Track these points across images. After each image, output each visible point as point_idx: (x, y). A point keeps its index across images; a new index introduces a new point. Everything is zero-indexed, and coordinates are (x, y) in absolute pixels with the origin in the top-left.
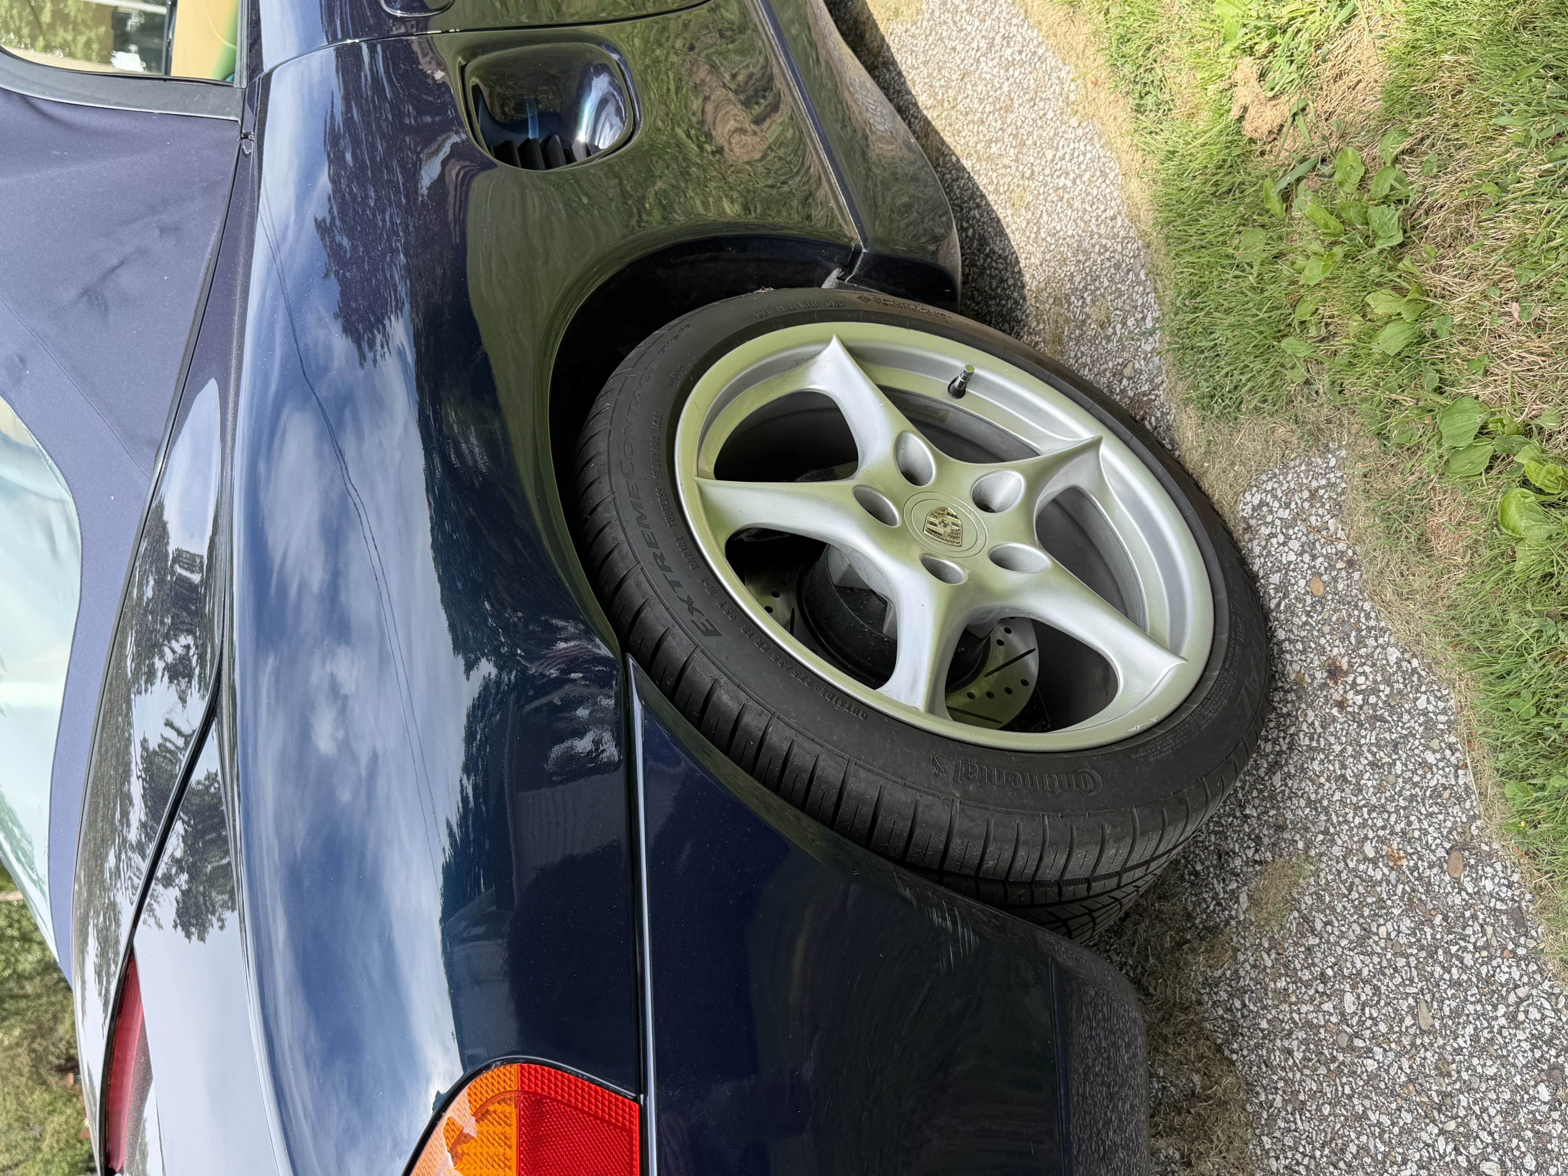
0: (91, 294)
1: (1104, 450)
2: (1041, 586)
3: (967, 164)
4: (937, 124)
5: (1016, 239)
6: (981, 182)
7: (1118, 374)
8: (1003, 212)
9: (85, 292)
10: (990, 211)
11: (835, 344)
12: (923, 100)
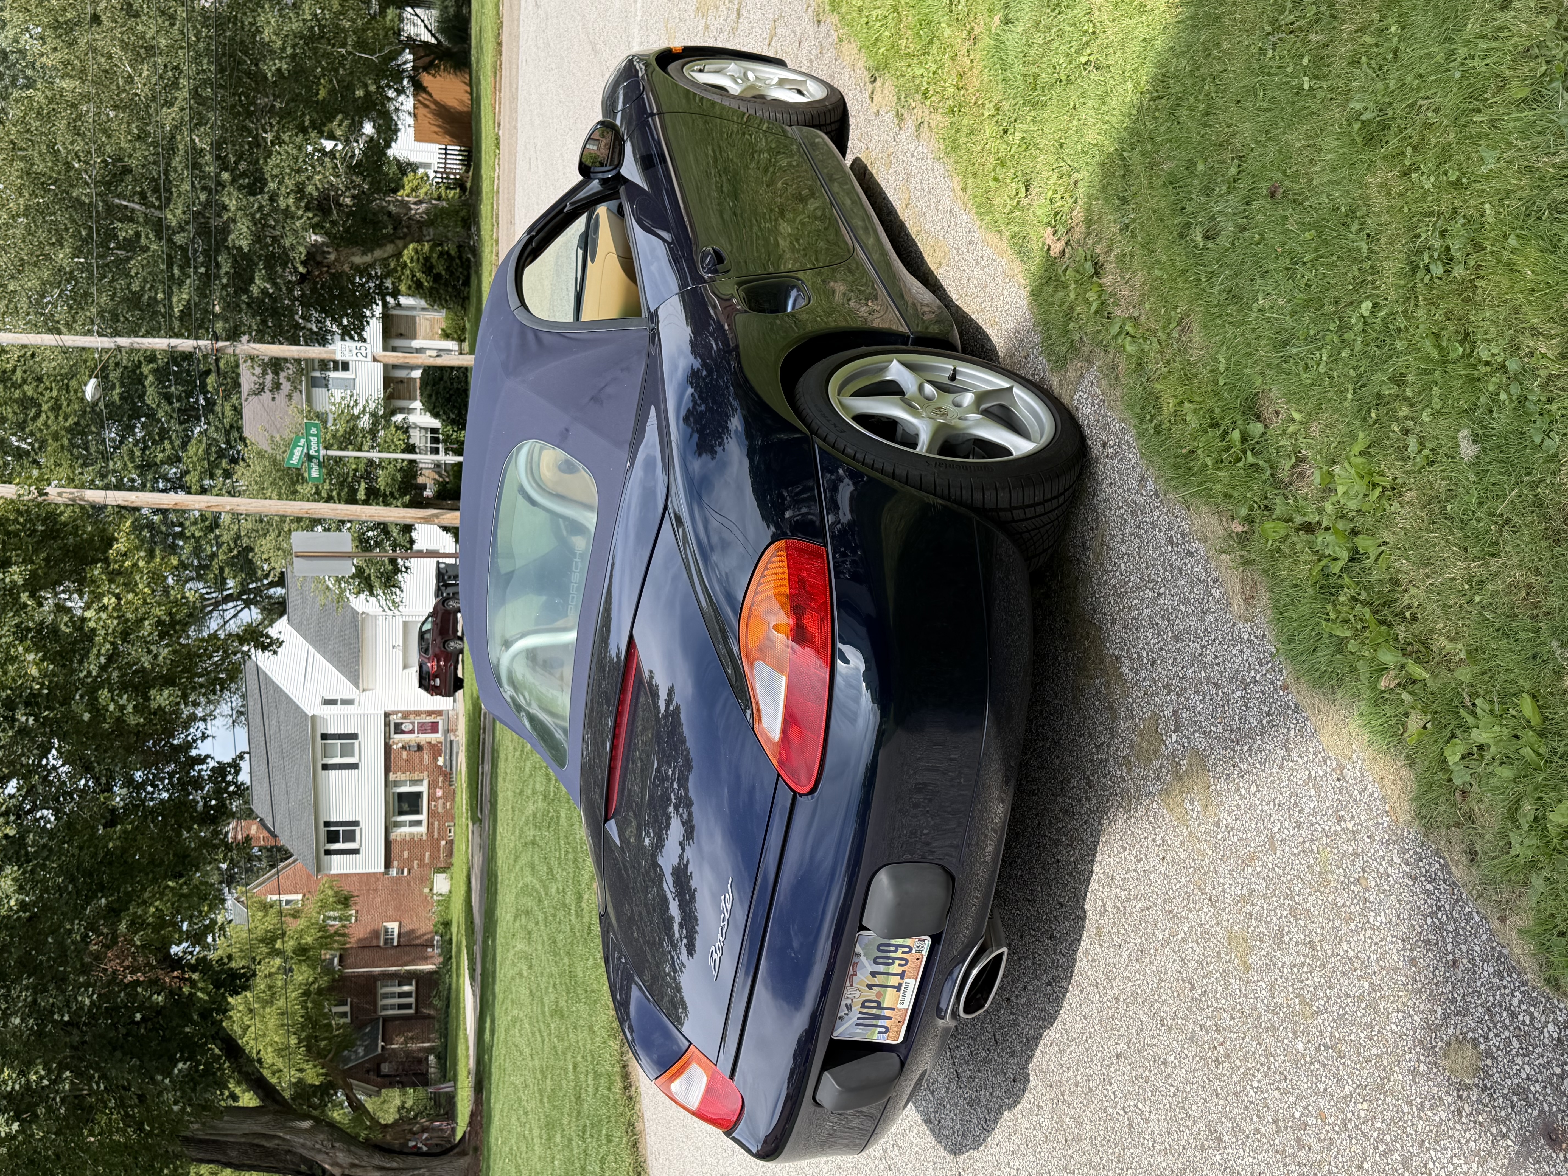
0: (595, 399)
1: (1015, 390)
2: (978, 424)
3: (973, 317)
4: (961, 306)
5: (994, 339)
6: (979, 322)
7: (1033, 375)
8: (988, 331)
9: (592, 398)
10: (984, 332)
11: (895, 361)
12: (954, 296)
